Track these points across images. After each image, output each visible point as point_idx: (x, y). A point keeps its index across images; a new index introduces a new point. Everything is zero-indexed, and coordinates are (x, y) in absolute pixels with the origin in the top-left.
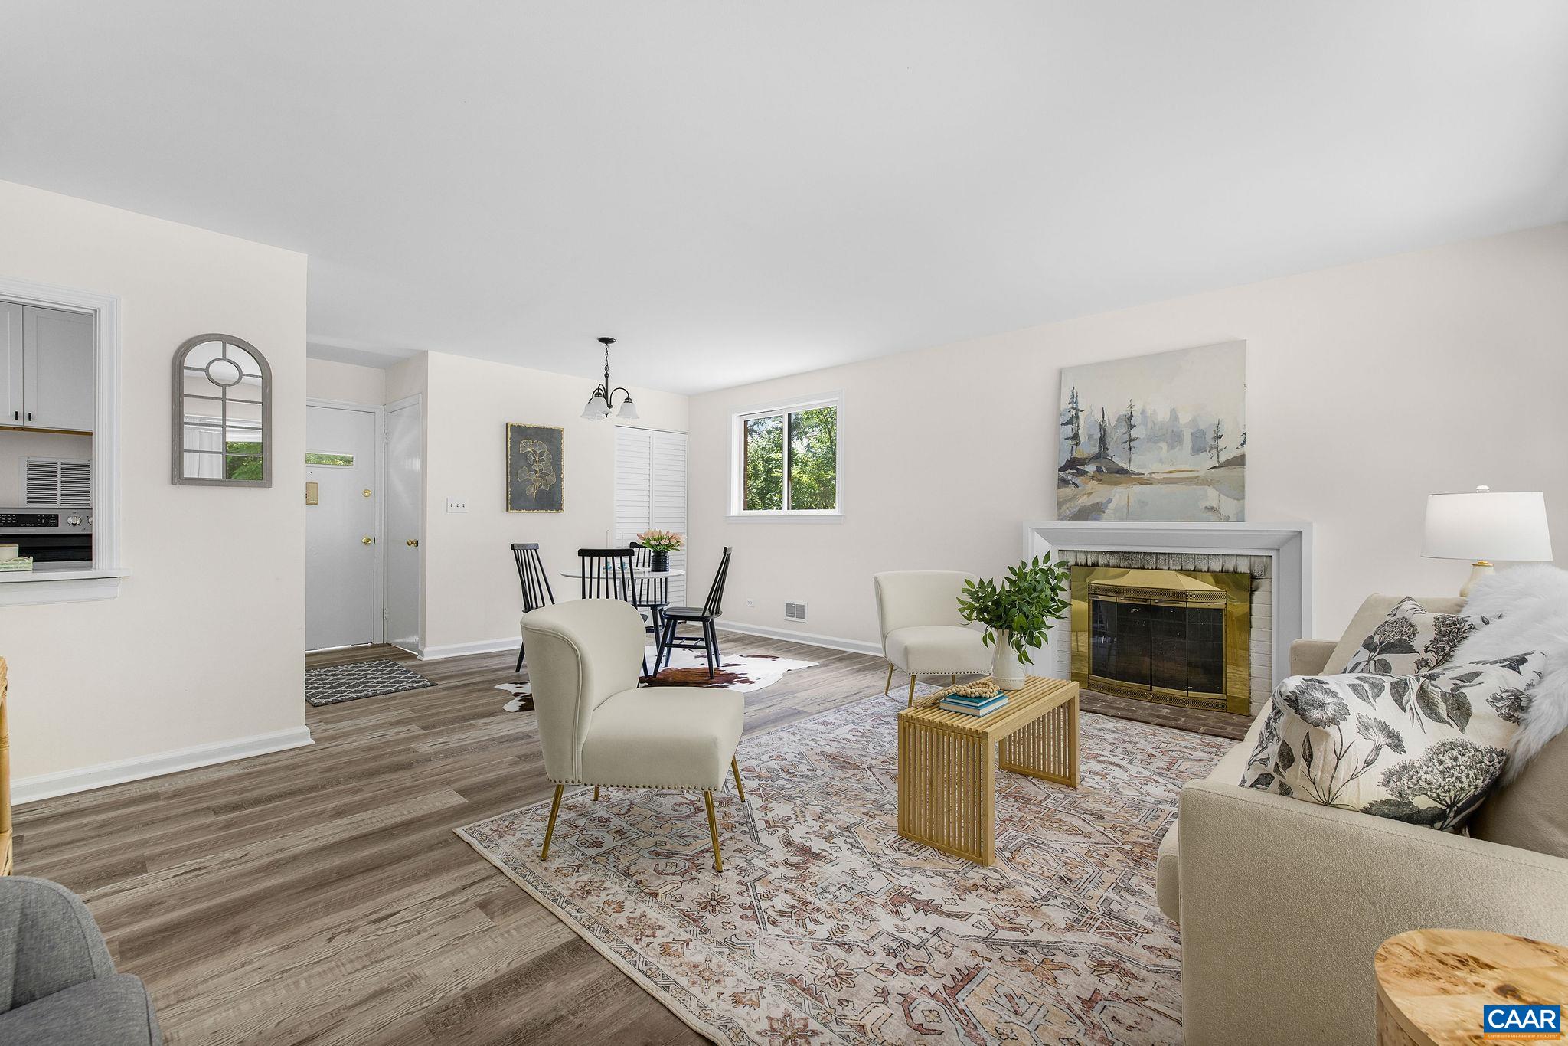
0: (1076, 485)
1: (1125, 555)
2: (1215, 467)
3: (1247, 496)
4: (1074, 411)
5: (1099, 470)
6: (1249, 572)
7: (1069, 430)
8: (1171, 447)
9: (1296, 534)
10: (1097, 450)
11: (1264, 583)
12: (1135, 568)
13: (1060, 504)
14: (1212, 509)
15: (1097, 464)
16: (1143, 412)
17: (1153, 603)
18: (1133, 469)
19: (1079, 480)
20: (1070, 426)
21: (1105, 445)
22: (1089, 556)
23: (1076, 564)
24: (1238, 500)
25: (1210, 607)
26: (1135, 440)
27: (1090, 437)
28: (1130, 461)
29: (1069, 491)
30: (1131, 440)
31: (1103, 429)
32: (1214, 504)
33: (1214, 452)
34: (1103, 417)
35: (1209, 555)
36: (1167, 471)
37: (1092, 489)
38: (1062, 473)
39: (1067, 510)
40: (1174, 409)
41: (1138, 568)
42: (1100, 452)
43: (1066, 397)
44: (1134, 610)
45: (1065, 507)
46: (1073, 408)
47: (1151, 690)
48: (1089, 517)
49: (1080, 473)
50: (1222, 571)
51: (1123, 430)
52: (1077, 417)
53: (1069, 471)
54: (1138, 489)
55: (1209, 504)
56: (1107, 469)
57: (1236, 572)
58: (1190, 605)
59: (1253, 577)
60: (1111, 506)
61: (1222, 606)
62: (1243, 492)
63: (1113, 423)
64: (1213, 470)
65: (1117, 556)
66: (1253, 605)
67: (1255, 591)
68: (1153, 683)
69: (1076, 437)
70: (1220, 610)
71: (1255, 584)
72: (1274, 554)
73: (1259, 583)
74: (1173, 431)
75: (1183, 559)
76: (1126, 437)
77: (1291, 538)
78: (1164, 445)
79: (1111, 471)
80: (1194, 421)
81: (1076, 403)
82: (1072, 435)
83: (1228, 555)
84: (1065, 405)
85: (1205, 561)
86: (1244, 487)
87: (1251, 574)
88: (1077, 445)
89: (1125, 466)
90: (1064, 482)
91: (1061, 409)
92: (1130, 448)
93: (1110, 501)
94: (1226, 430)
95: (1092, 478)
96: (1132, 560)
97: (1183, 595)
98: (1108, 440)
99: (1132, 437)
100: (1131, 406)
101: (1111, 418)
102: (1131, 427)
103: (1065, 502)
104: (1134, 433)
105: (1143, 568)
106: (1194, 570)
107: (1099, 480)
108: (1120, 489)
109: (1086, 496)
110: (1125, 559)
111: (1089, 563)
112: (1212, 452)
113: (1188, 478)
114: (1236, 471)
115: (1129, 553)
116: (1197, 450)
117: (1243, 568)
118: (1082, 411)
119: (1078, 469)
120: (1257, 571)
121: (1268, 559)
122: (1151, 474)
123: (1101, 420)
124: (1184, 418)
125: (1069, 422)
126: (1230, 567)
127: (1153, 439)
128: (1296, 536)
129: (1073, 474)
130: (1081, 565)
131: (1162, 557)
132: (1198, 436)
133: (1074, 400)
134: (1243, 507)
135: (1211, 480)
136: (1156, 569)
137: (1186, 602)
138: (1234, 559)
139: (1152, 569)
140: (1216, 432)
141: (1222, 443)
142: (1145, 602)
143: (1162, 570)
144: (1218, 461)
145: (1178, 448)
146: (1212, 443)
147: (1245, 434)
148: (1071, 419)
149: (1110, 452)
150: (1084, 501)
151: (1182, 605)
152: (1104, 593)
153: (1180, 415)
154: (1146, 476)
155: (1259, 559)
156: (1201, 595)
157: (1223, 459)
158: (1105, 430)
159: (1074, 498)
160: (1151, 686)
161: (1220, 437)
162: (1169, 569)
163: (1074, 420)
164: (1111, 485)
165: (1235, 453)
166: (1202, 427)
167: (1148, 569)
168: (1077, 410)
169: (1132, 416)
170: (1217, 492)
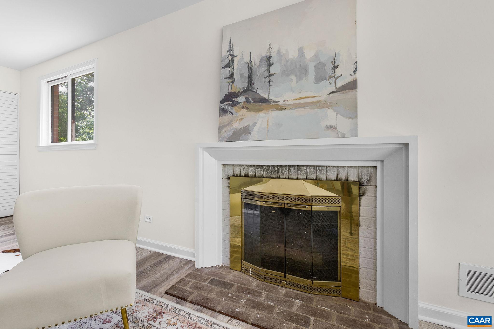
0: (231, 113)
1: (267, 167)
2: (333, 92)
3: (358, 116)
4: (231, 57)
5: (247, 101)
6: (357, 180)
7: (227, 72)
8: (299, 78)
9: (401, 146)
10: (246, 85)
11: (369, 189)
12: (273, 178)
13: (220, 129)
14: (331, 127)
15: (246, 96)
16: (279, 52)
17: (286, 206)
18: (272, 97)
19: (233, 110)
20: (228, 69)
21: (251, 80)
22: (242, 169)
23: (234, 175)
24: (352, 119)
25: (329, 210)
26: (273, 75)
27: (241, 75)
28: (269, 91)
29: (227, 118)
30: (270, 75)
31: (250, 69)
32: (333, 123)
33: (332, 79)
34: (251, 60)
35: (327, 166)
36: (296, 98)
37: (243, 115)
38: (222, 105)
39: (226, 134)
40: (301, 48)
41: (276, 178)
42: (248, 87)
43: (226, 47)
44: (273, 212)
45: (224, 130)
46: (230, 55)
47: (285, 277)
48: (241, 138)
49: (234, 104)
50: (337, 180)
51: (264, 68)
52: (233, 61)
53: (227, 103)
54: (275, 114)
55: (329, 123)
56: (253, 99)
57: (347, 180)
58: (315, 208)
59: (361, 185)
60: (256, 129)
61: (338, 209)
62: (356, 111)
63: (257, 63)
64: (332, 95)
65: (261, 168)
66: (361, 207)
67: (362, 196)
68: (287, 273)
69: (232, 76)
70: (336, 212)
71: (362, 190)
72: (378, 165)
73: (365, 189)
74: (300, 65)
75: (308, 170)
76: (266, 74)
77: (397, 151)
78: (294, 77)
79: (255, 101)
80: (317, 56)
81: (232, 50)
82: (229, 75)
83: (341, 166)
84: (225, 53)
85: (324, 172)
86: (356, 107)
87: (359, 181)
88: (232, 82)
89: (265, 96)
90: (223, 112)
91: (223, 56)
92: (269, 82)
93: (255, 124)
94: (341, 61)
95: (243, 107)
96: (271, 172)
97: (309, 200)
98: (254, 76)
99: (271, 72)
100: (270, 49)
101: (256, 60)
102: (270, 65)
103: (224, 126)
104: (272, 70)
105: (279, 178)
106: (316, 179)
107: (247, 108)
108: (262, 115)
109: (238, 122)
110: (267, 171)
111: (243, 174)
112: (330, 80)
113: (312, 103)
114: (349, 95)
115: (269, 166)
116: (319, 79)
117: (353, 177)
118: (236, 56)
119: (233, 101)
120: (364, 179)
121: (373, 170)
122: (284, 101)
123: (249, 62)
124: (309, 54)
125: (227, 66)
126: (343, 176)
127: (286, 73)
128: (401, 149)
129: (229, 105)
130: (237, 176)
131: (292, 169)
132: (320, 67)
133: (231, 49)
134: (356, 125)
135: (331, 103)
136: (288, 178)
137: (312, 206)
138: (346, 169)
139: (286, 178)
140: (334, 63)
141: (338, 72)
142: (281, 205)
143: (293, 179)
144: (336, 87)
145: (304, 79)
146: (330, 72)
147: (356, 62)
148: (229, 63)
149: (255, 86)
150: (237, 125)
151: (308, 208)
152: (251, 198)
153: (305, 53)
154: (281, 103)
155: (366, 169)
156: (322, 200)
157: (339, 85)
158: (251, 69)
159: (230, 123)
160: (285, 273)
161: (337, 67)
162: (297, 179)
163: (231, 64)
164: (256, 112)
165: (349, 79)
166: (322, 59)
167: (283, 178)
168: (233, 56)
169: (270, 57)
170: (335, 113)
